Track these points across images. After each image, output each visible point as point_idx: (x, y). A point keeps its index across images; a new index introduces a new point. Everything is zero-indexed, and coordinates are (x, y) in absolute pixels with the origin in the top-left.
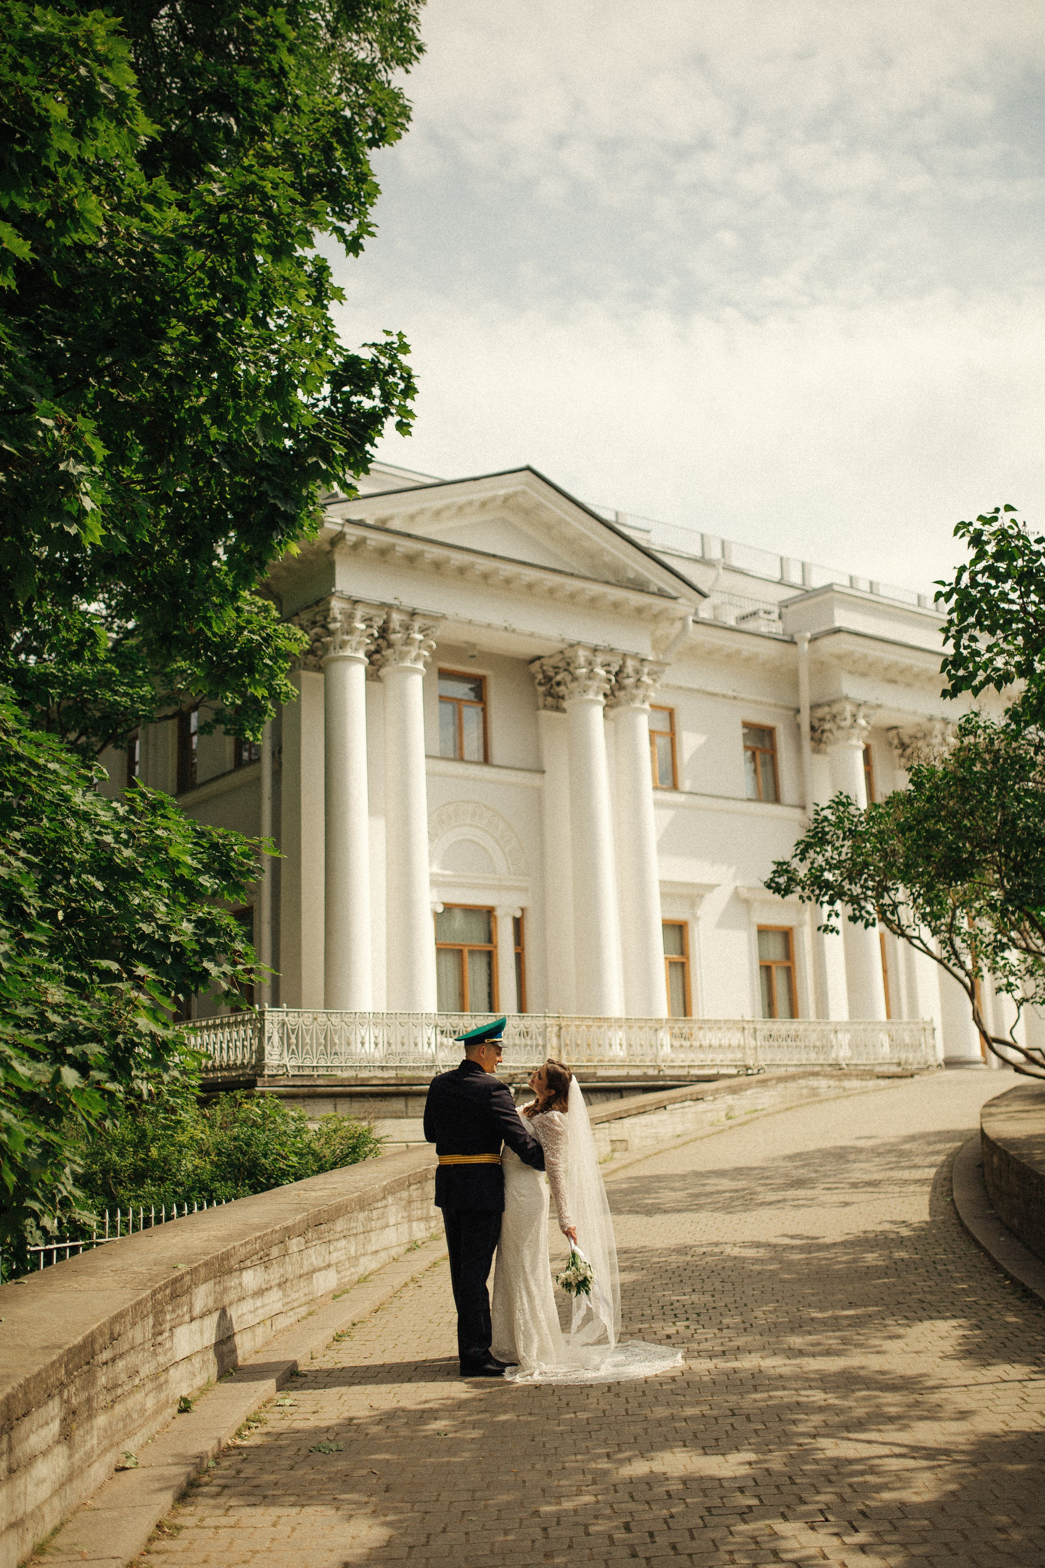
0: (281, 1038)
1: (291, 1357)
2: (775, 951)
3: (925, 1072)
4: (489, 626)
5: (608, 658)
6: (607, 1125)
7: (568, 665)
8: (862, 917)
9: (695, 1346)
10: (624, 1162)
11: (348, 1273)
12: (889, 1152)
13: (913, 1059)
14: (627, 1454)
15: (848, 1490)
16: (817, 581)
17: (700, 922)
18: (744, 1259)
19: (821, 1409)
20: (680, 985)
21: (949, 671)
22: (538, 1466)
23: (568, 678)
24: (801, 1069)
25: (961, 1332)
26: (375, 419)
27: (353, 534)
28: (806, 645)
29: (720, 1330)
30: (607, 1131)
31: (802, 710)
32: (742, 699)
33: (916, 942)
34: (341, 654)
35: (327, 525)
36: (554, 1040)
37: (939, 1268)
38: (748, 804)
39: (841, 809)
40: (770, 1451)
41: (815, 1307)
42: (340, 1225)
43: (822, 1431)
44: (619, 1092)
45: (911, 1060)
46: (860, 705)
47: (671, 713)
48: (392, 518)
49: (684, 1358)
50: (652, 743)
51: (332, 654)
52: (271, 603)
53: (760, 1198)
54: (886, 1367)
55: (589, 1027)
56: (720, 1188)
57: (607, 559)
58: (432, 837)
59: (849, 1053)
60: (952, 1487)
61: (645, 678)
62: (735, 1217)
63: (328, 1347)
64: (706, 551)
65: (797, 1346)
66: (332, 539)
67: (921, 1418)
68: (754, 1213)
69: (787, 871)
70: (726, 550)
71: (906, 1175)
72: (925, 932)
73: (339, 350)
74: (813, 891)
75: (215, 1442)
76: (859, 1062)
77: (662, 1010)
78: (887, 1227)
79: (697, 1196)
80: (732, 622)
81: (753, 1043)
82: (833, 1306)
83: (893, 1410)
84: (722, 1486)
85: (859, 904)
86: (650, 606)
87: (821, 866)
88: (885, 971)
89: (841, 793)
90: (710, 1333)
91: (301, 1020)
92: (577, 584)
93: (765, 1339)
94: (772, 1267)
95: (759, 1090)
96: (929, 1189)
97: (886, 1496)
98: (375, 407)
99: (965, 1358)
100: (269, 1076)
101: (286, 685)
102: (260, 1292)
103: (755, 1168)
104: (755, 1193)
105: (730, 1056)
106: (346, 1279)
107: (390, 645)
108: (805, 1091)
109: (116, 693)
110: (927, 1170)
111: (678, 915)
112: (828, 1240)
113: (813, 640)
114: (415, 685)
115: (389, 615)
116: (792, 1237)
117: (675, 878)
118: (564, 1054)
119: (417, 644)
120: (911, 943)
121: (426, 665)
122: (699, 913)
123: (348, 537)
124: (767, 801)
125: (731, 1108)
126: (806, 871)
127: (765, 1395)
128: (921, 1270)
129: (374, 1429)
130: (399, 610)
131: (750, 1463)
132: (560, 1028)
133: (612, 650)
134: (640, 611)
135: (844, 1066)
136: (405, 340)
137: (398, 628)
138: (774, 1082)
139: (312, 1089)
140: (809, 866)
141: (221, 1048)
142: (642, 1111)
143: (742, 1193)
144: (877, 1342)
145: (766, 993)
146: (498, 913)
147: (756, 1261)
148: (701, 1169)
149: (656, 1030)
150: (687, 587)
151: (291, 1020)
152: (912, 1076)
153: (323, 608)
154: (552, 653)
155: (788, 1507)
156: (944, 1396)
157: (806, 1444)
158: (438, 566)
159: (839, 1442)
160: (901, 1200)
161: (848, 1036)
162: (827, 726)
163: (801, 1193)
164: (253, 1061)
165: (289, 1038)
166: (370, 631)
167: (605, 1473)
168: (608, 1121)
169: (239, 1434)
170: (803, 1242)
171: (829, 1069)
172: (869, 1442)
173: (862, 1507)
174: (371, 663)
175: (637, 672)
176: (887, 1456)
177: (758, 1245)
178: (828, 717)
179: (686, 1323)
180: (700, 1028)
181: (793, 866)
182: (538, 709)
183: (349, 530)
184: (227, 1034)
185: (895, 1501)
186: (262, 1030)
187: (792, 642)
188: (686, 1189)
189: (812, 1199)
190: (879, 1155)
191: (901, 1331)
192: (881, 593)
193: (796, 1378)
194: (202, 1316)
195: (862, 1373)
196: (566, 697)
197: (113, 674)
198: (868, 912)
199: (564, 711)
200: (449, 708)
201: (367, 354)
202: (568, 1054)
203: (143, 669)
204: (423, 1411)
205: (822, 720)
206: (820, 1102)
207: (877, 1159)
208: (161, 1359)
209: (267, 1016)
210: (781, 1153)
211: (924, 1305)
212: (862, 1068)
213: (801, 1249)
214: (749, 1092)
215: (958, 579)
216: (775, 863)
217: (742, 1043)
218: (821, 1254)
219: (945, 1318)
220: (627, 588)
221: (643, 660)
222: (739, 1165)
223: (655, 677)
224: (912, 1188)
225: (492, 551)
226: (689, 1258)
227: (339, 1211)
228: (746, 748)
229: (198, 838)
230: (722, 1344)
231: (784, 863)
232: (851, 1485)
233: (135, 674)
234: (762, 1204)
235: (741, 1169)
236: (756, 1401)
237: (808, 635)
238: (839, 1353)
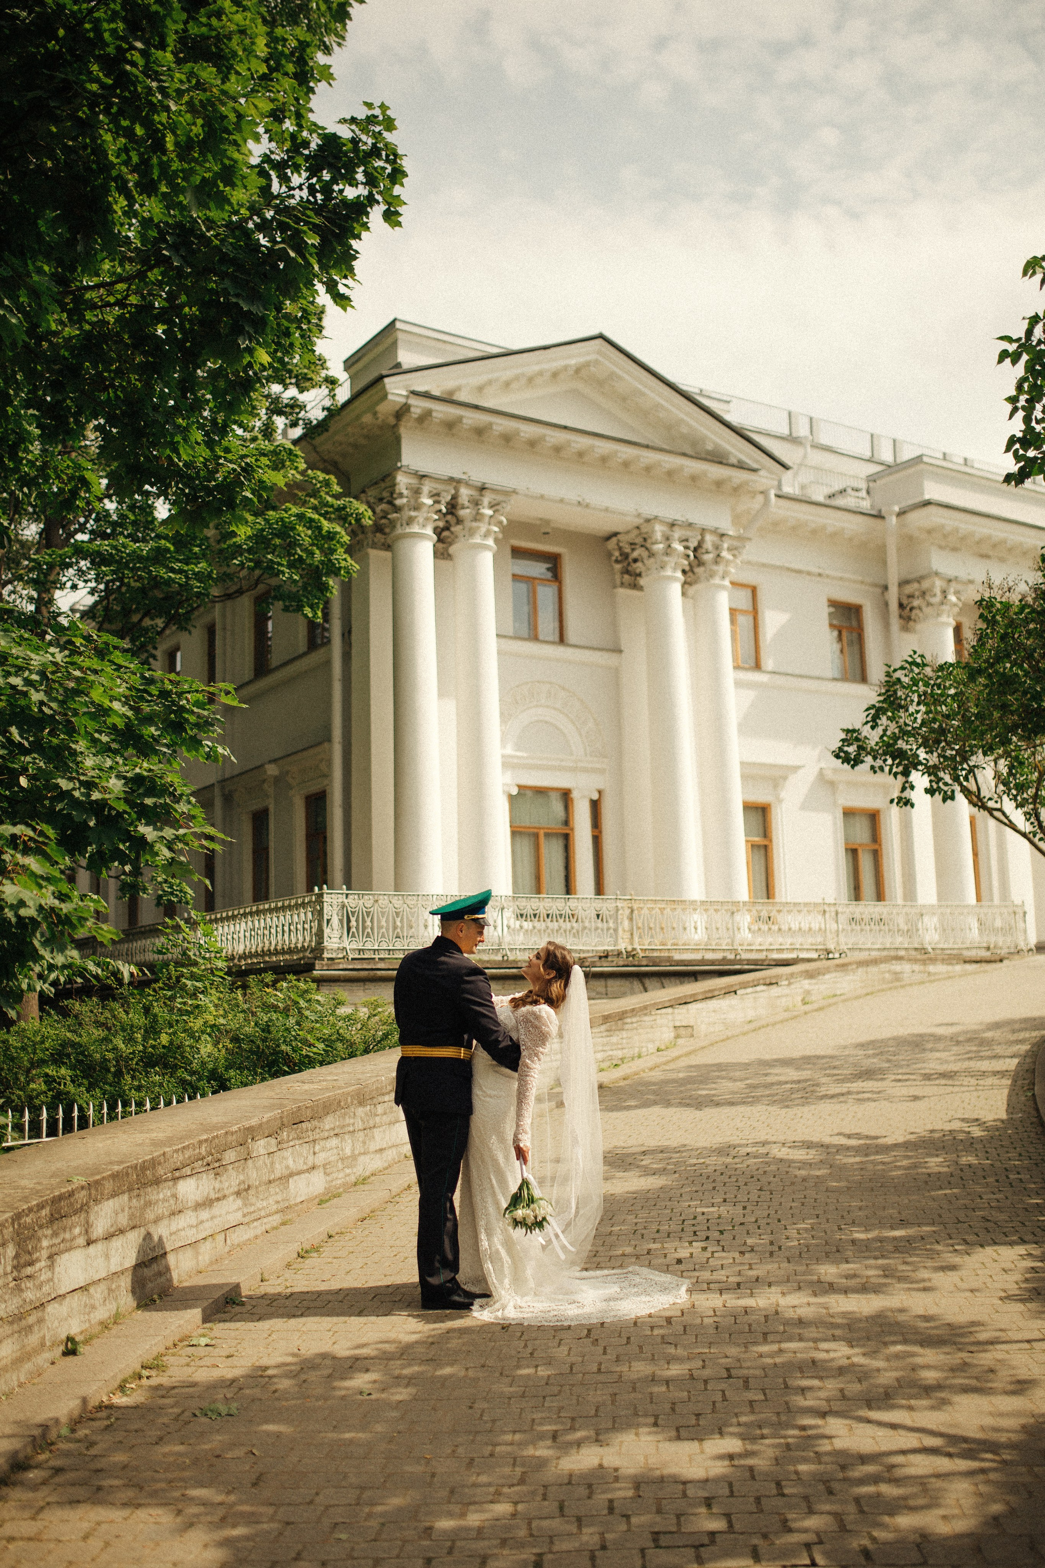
0: (341, 921)
1: (234, 1280)
2: (862, 834)
3: (1016, 957)
4: (562, 501)
5: (688, 533)
6: (670, 1010)
7: (645, 541)
8: (939, 789)
9: (706, 1275)
10: (685, 1050)
11: (341, 1175)
12: (969, 1040)
13: (1003, 943)
14: (579, 1434)
15: (852, 1508)
16: (906, 454)
17: (784, 805)
18: (790, 1163)
19: (841, 1371)
20: (763, 869)
21: (1017, 451)
22: (460, 1450)
23: (645, 554)
24: (885, 953)
25: (1030, 1263)
26: (359, 208)
27: (418, 406)
28: (894, 519)
29: (742, 1253)
30: (670, 1017)
31: (890, 586)
32: (828, 576)
33: (997, 814)
34: (408, 530)
35: (390, 397)
36: (626, 923)
37: (1012, 1176)
38: (834, 683)
39: (916, 670)
40: (763, 1437)
41: (859, 1225)
42: (329, 1122)
43: (836, 1406)
44: (694, 976)
45: (1000, 944)
46: (950, 581)
47: (754, 590)
48: (459, 388)
49: (690, 1291)
50: (733, 621)
51: (399, 531)
52: (332, 477)
53: (823, 1090)
54: (933, 1311)
55: (662, 910)
56: (782, 1078)
57: (684, 430)
58: (505, 717)
59: (936, 937)
60: (997, 1508)
61: (725, 554)
62: (791, 1112)
63: (288, 1266)
64: (793, 431)
65: (829, 1279)
66: (397, 412)
67: (966, 1390)
68: (813, 1107)
69: (857, 739)
70: (814, 428)
71: (985, 1065)
72: (1008, 806)
73: (315, 128)
74: (885, 761)
75: (78, 1402)
76: (946, 946)
77: (743, 892)
78: (956, 1125)
79: (754, 1087)
80: (820, 499)
81: (834, 926)
82: (881, 1225)
83: (930, 1376)
84: (685, 1495)
85: (936, 775)
86: (730, 479)
87: (894, 733)
88: (975, 854)
89: (915, 652)
90: (726, 1258)
91: (361, 902)
92: (651, 457)
93: (791, 1267)
94: (818, 1173)
95: (837, 974)
96: (1009, 1082)
97: (905, 1521)
98: (359, 196)
99: (1030, 1300)
100: (329, 959)
101: (345, 560)
102: (207, 1203)
103: (823, 1057)
104: (818, 1085)
105: (810, 940)
106: (339, 1182)
107: (459, 521)
108: (887, 975)
109: (173, 570)
110: (1008, 1060)
111: (760, 797)
112: (889, 1141)
113: (901, 514)
114: (486, 562)
115: (457, 490)
116: (849, 1136)
117: (753, 759)
118: (636, 939)
119: (487, 519)
120: (992, 815)
121: (496, 541)
122: (783, 795)
123: (412, 409)
124: (854, 680)
125: (808, 992)
126: (877, 739)
127: (775, 1347)
128: (991, 1180)
129: (285, 1384)
130: (467, 484)
131: (731, 1457)
132: (632, 911)
133: (690, 525)
134: (719, 484)
135: (930, 950)
136: (388, 112)
137: (466, 504)
138: (854, 966)
139: (372, 973)
140: (881, 733)
141: (283, 931)
142: (709, 996)
143: (801, 1085)
144: (924, 1274)
145: (851, 875)
146: (575, 795)
147: (805, 1164)
148: (767, 1057)
149: (733, 913)
150: (768, 458)
151: (353, 901)
152: (1001, 961)
153: (388, 484)
154: (629, 527)
155: (765, 1536)
156: (1000, 1356)
157: (811, 1427)
158: (507, 439)
159: (855, 1424)
160: (975, 1094)
161: (935, 919)
162: (916, 603)
163: (869, 1085)
164: (313, 944)
165: (349, 921)
166: (437, 507)
167: (541, 1464)
168: (671, 1006)
169: (122, 1388)
170: (862, 1142)
171: (913, 953)
172: (894, 1426)
173: (866, 1542)
174: (440, 540)
175: (717, 548)
176: (914, 1451)
177: (808, 1145)
178: (917, 593)
179: (703, 1244)
180: (779, 911)
181: (864, 734)
182: (615, 587)
183: (413, 401)
184: (288, 917)
185: (915, 1530)
186: (321, 913)
187: (880, 516)
188: (747, 1079)
189: (879, 1092)
190: (958, 1043)
191: (956, 1260)
192: (976, 465)
193: (817, 1323)
194: (109, 1237)
195: (901, 1318)
196: (643, 574)
197: (168, 550)
198: (946, 784)
199: (641, 588)
200: (523, 587)
201: (345, 132)
202: (640, 937)
203: (199, 546)
204: (357, 1359)
205: (911, 596)
206: (902, 987)
207: (955, 1048)
208: (29, 1295)
209: (326, 898)
210: (853, 1041)
211: (988, 1225)
212: (949, 952)
213: (857, 1150)
214: (827, 977)
215: (1029, 333)
216: (843, 730)
217: (823, 926)
218: (878, 1157)
219: (1011, 1244)
220: (705, 460)
221: (723, 535)
222: (808, 1053)
223: (736, 552)
224: (990, 1081)
225: (563, 423)
226: (729, 1160)
227: (328, 1108)
228: (831, 626)
229: (146, 684)
230: (740, 1273)
231: (854, 731)
232: (857, 1500)
233: (191, 551)
234: (825, 1096)
235: (809, 1057)
236: (761, 1356)
237: (896, 509)
238: (876, 1290)
